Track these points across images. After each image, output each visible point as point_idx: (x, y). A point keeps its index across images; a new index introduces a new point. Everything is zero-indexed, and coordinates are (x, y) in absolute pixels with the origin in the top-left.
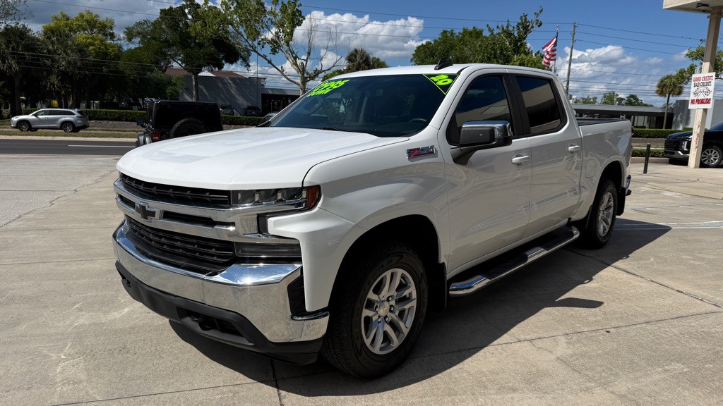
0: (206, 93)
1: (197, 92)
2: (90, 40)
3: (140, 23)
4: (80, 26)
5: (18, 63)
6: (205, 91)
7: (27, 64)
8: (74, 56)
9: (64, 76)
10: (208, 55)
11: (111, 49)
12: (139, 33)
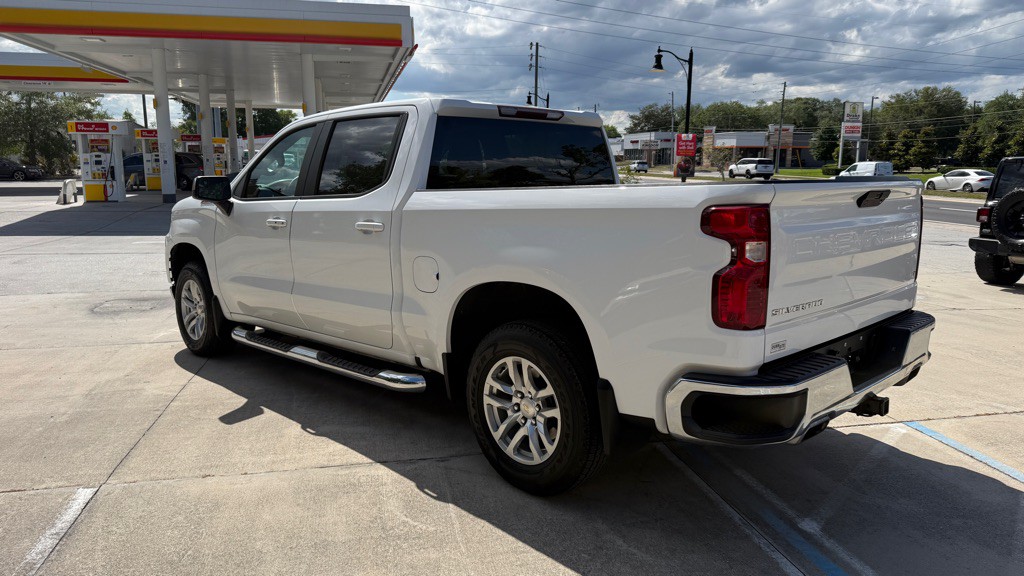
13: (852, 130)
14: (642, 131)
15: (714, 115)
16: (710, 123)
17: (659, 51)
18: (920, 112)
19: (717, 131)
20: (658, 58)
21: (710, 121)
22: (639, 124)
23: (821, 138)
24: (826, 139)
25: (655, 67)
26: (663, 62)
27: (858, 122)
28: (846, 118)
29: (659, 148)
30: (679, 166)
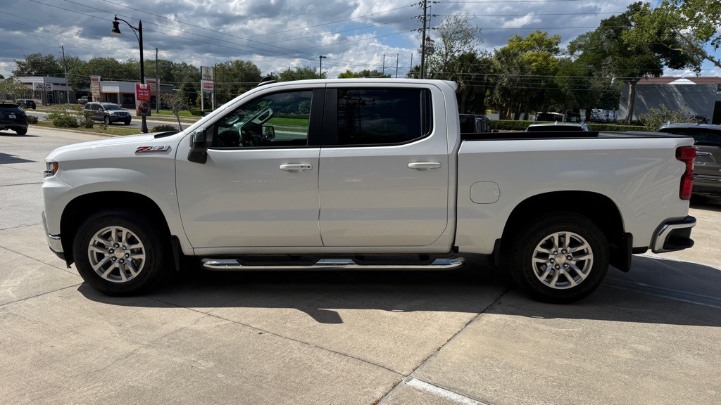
0: (645, 103)
1: (632, 102)
2: (534, 57)
3: (583, 36)
4: (529, 45)
5: (465, 83)
6: (643, 100)
7: (471, 83)
8: (515, 74)
9: (505, 92)
10: (645, 62)
11: (552, 64)
12: (580, 47)
13: (207, 86)
14: (29, 74)
15: (97, 67)
16: (94, 73)
17: (116, 19)
18: (235, 76)
19: (101, 80)
20: (116, 24)
21: (94, 72)
22: (26, 69)
23: (184, 90)
24: (187, 90)
25: (114, 31)
26: (120, 27)
27: (211, 80)
28: (203, 77)
29: (52, 90)
30: (140, 108)
